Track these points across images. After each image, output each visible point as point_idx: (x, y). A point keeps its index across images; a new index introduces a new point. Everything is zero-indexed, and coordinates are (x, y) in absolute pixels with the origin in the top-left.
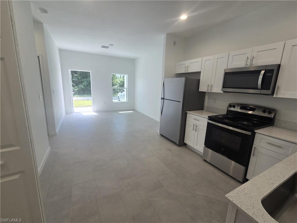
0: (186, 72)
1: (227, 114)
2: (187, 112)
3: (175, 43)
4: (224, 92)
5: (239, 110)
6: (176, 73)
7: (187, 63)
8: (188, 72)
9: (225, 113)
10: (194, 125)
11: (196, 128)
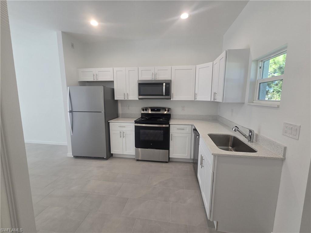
0: (95, 80)
1: (142, 117)
2: (109, 121)
3: (72, 46)
4: (139, 99)
5: (150, 112)
6: (78, 81)
7: (95, 70)
8: (98, 80)
9: (140, 117)
10: (120, 132)
11: (123, 135)
